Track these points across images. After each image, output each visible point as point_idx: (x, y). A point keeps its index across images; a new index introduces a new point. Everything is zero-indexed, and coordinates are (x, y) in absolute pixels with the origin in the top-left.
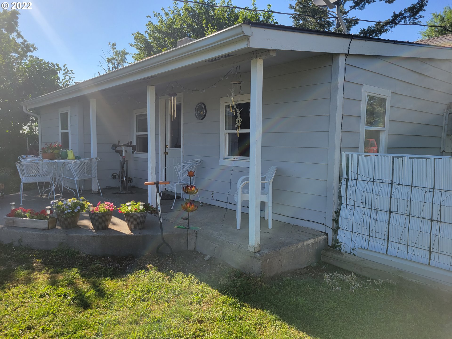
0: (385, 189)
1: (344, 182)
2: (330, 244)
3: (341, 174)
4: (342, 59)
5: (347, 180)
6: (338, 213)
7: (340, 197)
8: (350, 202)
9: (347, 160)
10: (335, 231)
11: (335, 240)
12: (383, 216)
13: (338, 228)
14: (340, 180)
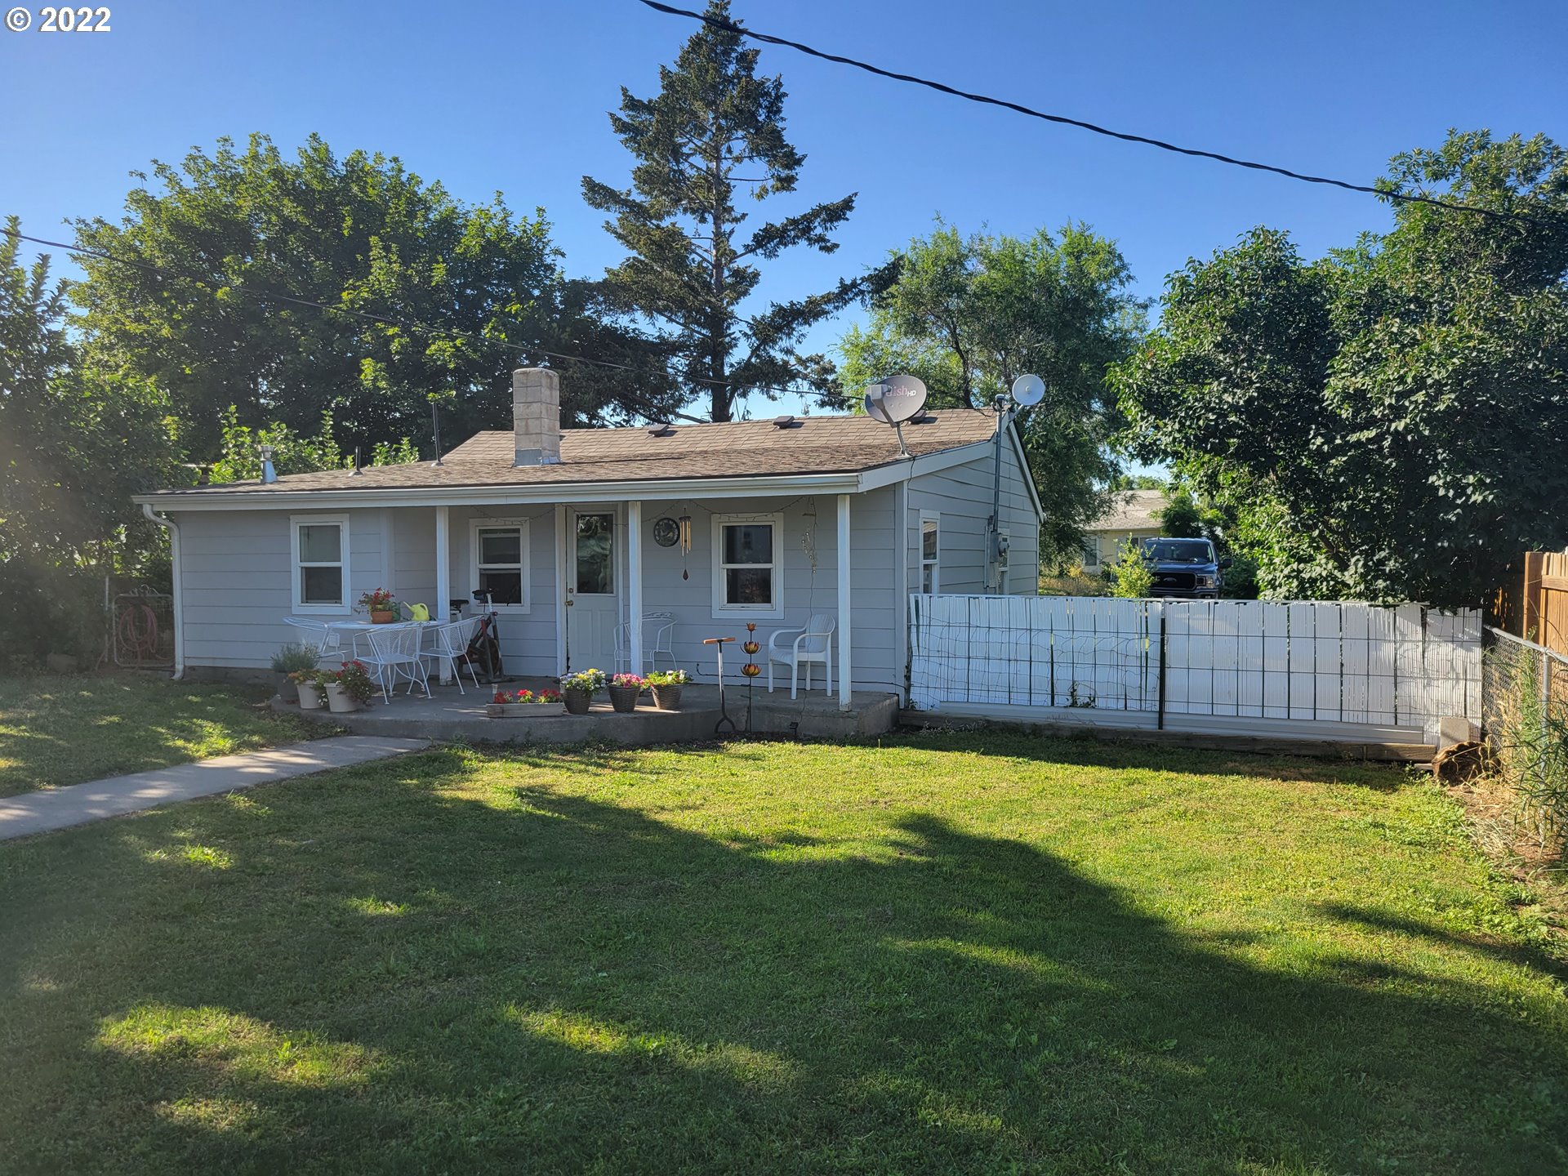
0: (963, 634)
1: (914, 629)
2: (902, 707)
3: (909, 620)
4: (905, 484)
5: (918, 626)
6: (908, 668)
7: (910, 648)
8: (923, 652)
9: (917, 602)
10: (908, 690)
11: (908, 700)
12: (962, 664)
13: (910, 686)
14: (909, 628)
